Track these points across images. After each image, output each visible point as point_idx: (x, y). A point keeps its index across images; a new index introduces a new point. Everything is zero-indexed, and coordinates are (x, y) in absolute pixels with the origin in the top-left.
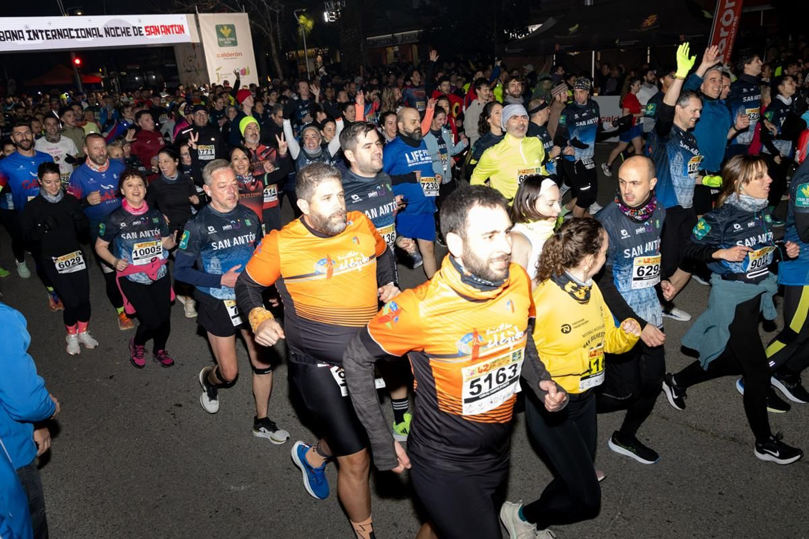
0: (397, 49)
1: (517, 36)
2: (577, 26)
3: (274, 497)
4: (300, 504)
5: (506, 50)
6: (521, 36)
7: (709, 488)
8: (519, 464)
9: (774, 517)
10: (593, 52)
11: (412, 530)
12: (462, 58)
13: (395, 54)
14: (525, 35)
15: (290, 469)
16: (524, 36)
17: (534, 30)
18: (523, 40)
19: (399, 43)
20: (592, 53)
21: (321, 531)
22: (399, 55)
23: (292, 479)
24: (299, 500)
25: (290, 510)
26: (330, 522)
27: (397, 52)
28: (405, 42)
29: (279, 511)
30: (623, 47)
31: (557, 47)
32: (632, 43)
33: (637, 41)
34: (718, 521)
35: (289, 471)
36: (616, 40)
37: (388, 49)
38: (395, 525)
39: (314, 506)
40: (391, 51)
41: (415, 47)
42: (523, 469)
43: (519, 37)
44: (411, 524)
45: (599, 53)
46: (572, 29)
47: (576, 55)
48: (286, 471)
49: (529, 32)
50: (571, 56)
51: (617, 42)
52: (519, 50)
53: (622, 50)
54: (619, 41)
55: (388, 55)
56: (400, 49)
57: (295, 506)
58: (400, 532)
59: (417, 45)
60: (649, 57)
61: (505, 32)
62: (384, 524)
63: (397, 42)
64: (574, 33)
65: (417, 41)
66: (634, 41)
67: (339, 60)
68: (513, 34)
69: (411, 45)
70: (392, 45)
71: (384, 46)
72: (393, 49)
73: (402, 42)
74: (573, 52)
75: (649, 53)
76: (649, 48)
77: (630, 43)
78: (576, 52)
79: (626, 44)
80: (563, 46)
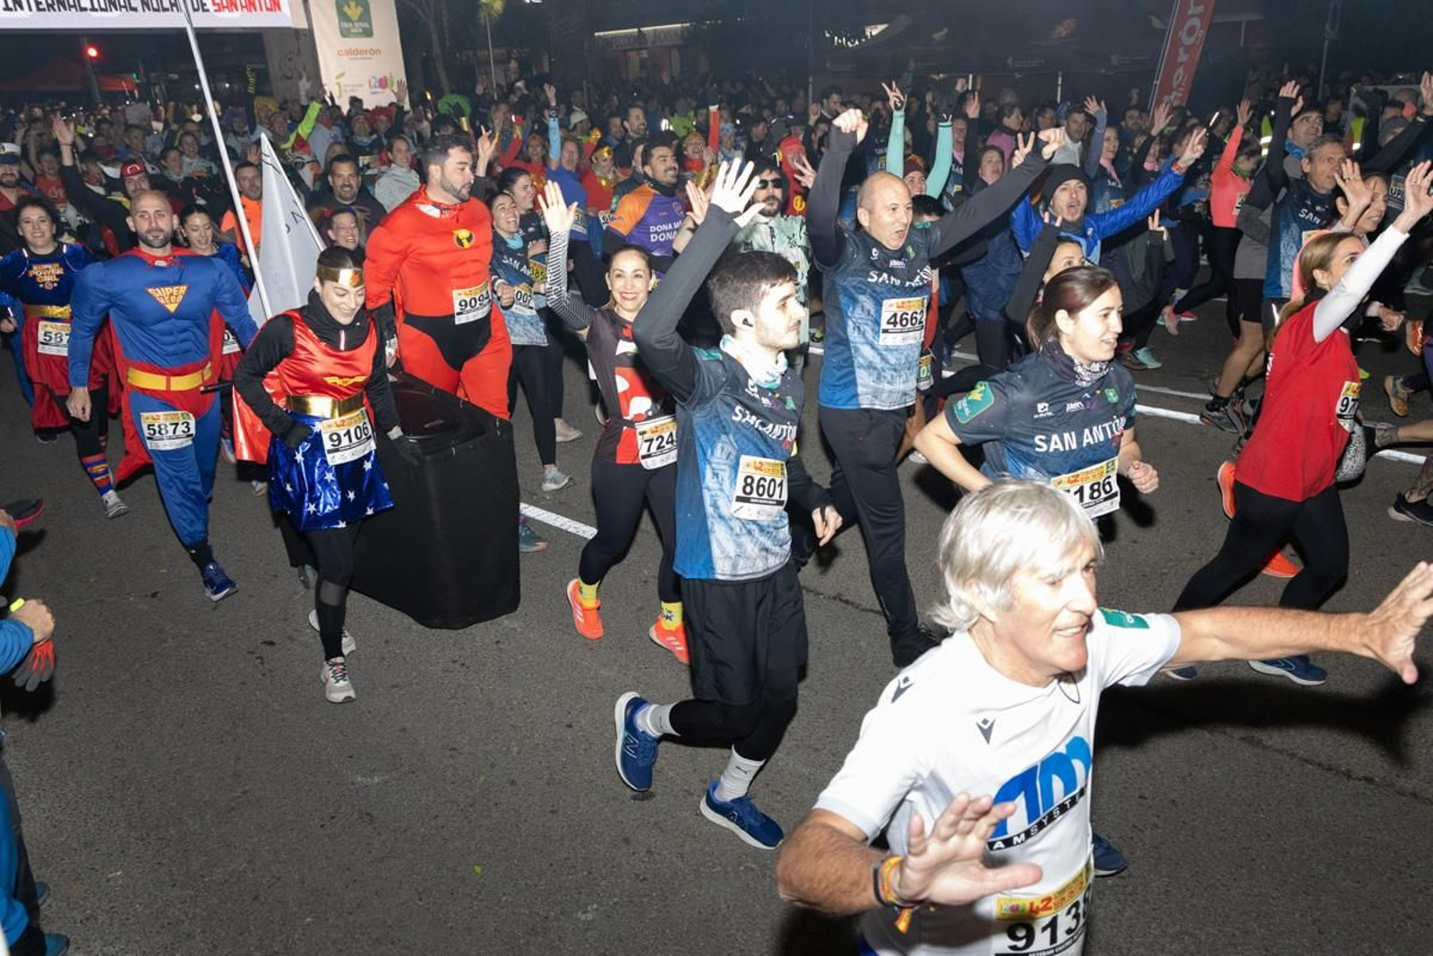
0: (644, 54)
1: (847, 42)
2: (945, 31)
3: (428, 796)
4: (471, 806)
5: (829, 65)
6: (852, 43)
7: (1125, 788)
8: (828, 747)
9: (1221, 834)
10: (971, 76)
11: (653, 850)
13: (643, 65)
14: (860, 41)
15: (455, 749)
16: (857, 43)
17: (875, 32)
18: (856, 50)
19: (649, 45)
20: (968, 77)
21: (505, 850)
22: (648, 66)
23: (458, 766)
24: (469, 800)
25: (453, 816)
26: (520, 836)
27: (645, 60)
28: (658, 43)
29: (437, 816)
30: (1019, 71)
31: (912, 65)
32: (1034, 63)
34: (1136, 840)
35: (453, 753)
36: (1008, 58)
37: (630, 54)
38: (627, 841)
39: (494, 810)
40: (633, 55)
41: (675, 53)
42: (834, 755)
43: (850, 45)
44: (653, 840)
45: (979, 80)
46: (937, 36)
47: (941, 80)
48: (448, 753)
49: (866, 37)
50: (933, 80)
51: (1010, 61)
52: (847, 67)
53: (1018, 76)
54: (1013, 61)
55: (629, 64)
56: (649, 55)
57: (462, 810)
58: (634, 853)
59: (678, 50)
60: (1059, 88)
61: (827, 35)
62: (608, 839)
63: (646, 42)
64: (941, 43)
65: (680, 42)
66: (1039, 61)
67: (546, 69)
68: (840, 38)
69: (669, 49)
70: (637, 46)
71: (624, 48)
72: (639, 55)
73: (654, 42)
74: (938, 74)
75: (1060, 82)
76: (1060, 73)
77: (1030, 64)
78: (942, 74)
79: (1024, 66)
80: (921, 64)
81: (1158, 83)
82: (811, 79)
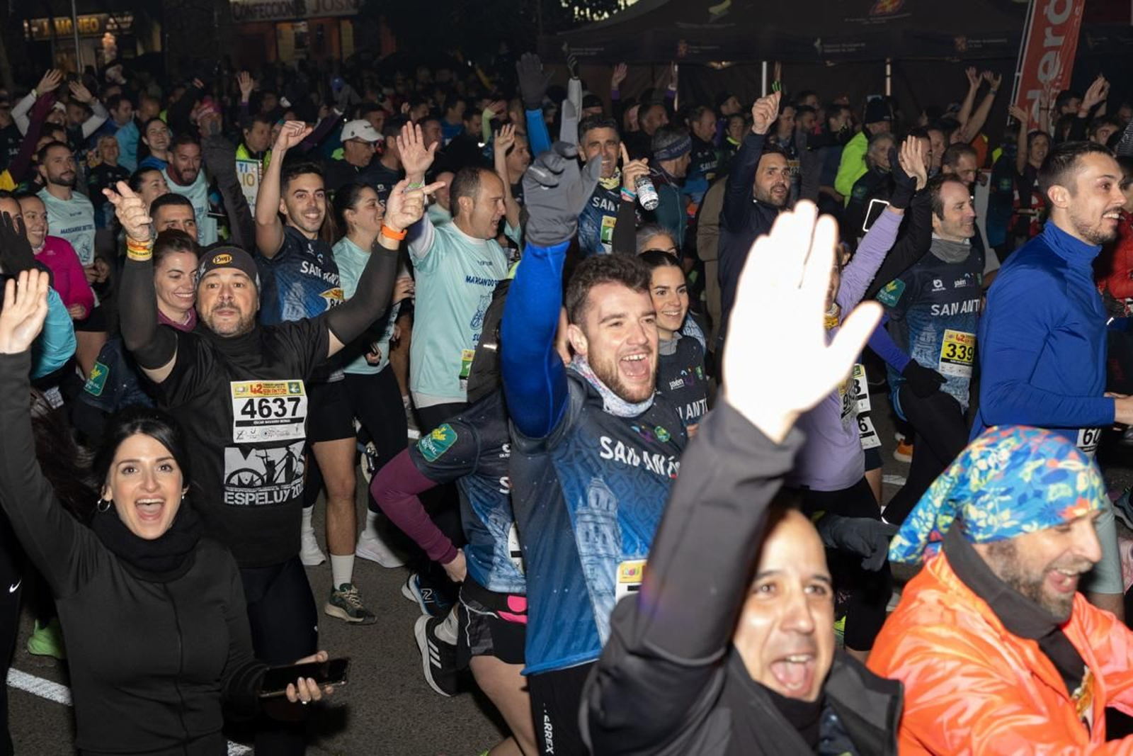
0: (303, 27)
1: (591, 13)
5: (565, 47)
6: (600, 16)
10: (765, 64)
13: (300, 40)
14: (610, 13)
16: (606, 15)
18: (604, 25)
19: (309, 14)
20: (761, 65)
22: (308, 43)
27: (302, 33)
28: (322, 13)
30: (831, 57)
31: (682, 49)
32: (852, 47)
33: (863, 45)
36: (815, 40)
37: (279, 26)
40: (286, 29)
41: (347, 27)
43: (596, 18)
45: (778, 69)
46: (715, 10)
47: (724, 69)
49: (618, 10)
50: (713, 68)
51: (817, 44)
52: (593, 51)
53: (829, 64)
54: (822, 43)
55: (280, 42)
56: (309, 27)
59: (352, 22)
60: (888, 80)
61: (564, 5)
63: (305, 13)
64: (721, 20)
66: (857, 45)
67: (158, 47)
68: (582, 8)
69: (339, 19)
70: (292, 17)
71: (272, 18)
72: (293, 27)
73: (316, 12)
74: (720, 62)
75: (888, 72)
76: (888, 60)
77: (846, 48)
78: (726, 61)
79: (838, 51)
80: (696, 47)
81: (1021, 74)
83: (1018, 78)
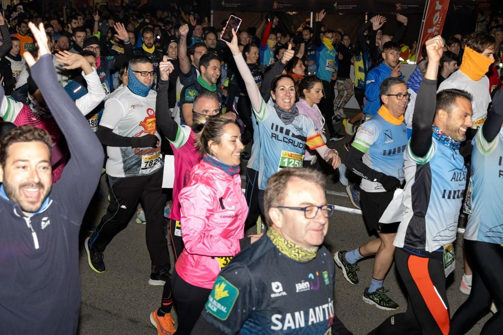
5: (223, 3)
10: (312, 13)
12: (176, 8)
20: (310, 13)
30: (341, 11)
31: (276, 5)
32: (351, 7)
33: (355, 6)
36: (335, 3)
47: (294, 15)
50: (289, 14)
51: (335, 5)
52: (236, 5)
53: (340, 14)
54: (337, 5)
66: (353, 6)
74: (292, 12)
76: (366, 13)
77: (348, 7)
78: (295, 12)
79: (344, 8)
80: (282, 5)
81: (425, 21)
82: (212, 12)
83: (423, 22)
